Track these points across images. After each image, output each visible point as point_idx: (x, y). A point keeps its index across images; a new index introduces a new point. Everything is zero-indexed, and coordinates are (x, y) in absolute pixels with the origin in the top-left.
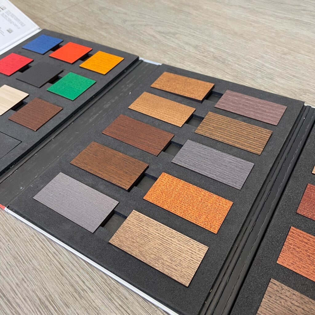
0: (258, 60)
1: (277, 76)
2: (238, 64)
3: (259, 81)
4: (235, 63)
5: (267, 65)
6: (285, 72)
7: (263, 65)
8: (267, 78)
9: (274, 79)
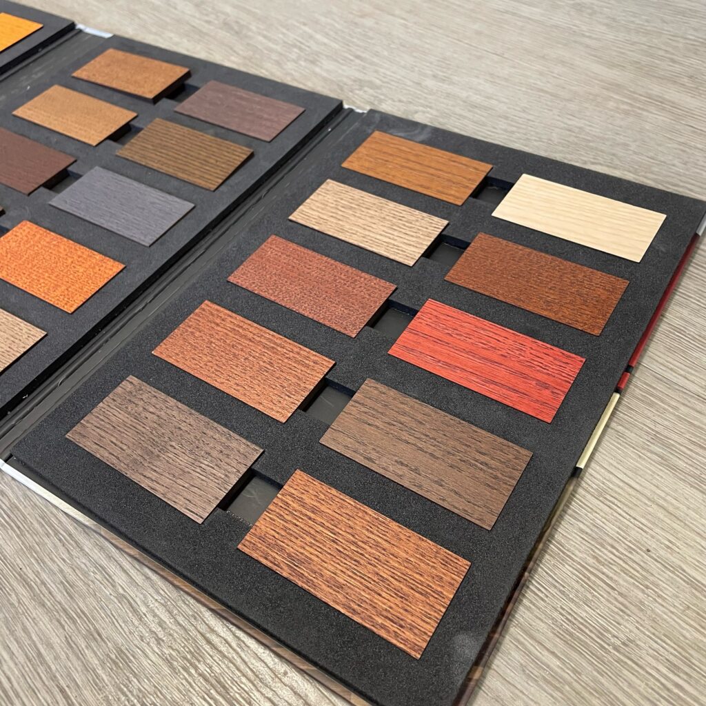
0: (306, 29)
1: (327, 56)
2: (265, 37)
3: (289, 66)
4: (259, 34)
5: (318, 36)
6: (345, 50)
7: (311, 37)
8: (306, 60)
9: (318, 63)
